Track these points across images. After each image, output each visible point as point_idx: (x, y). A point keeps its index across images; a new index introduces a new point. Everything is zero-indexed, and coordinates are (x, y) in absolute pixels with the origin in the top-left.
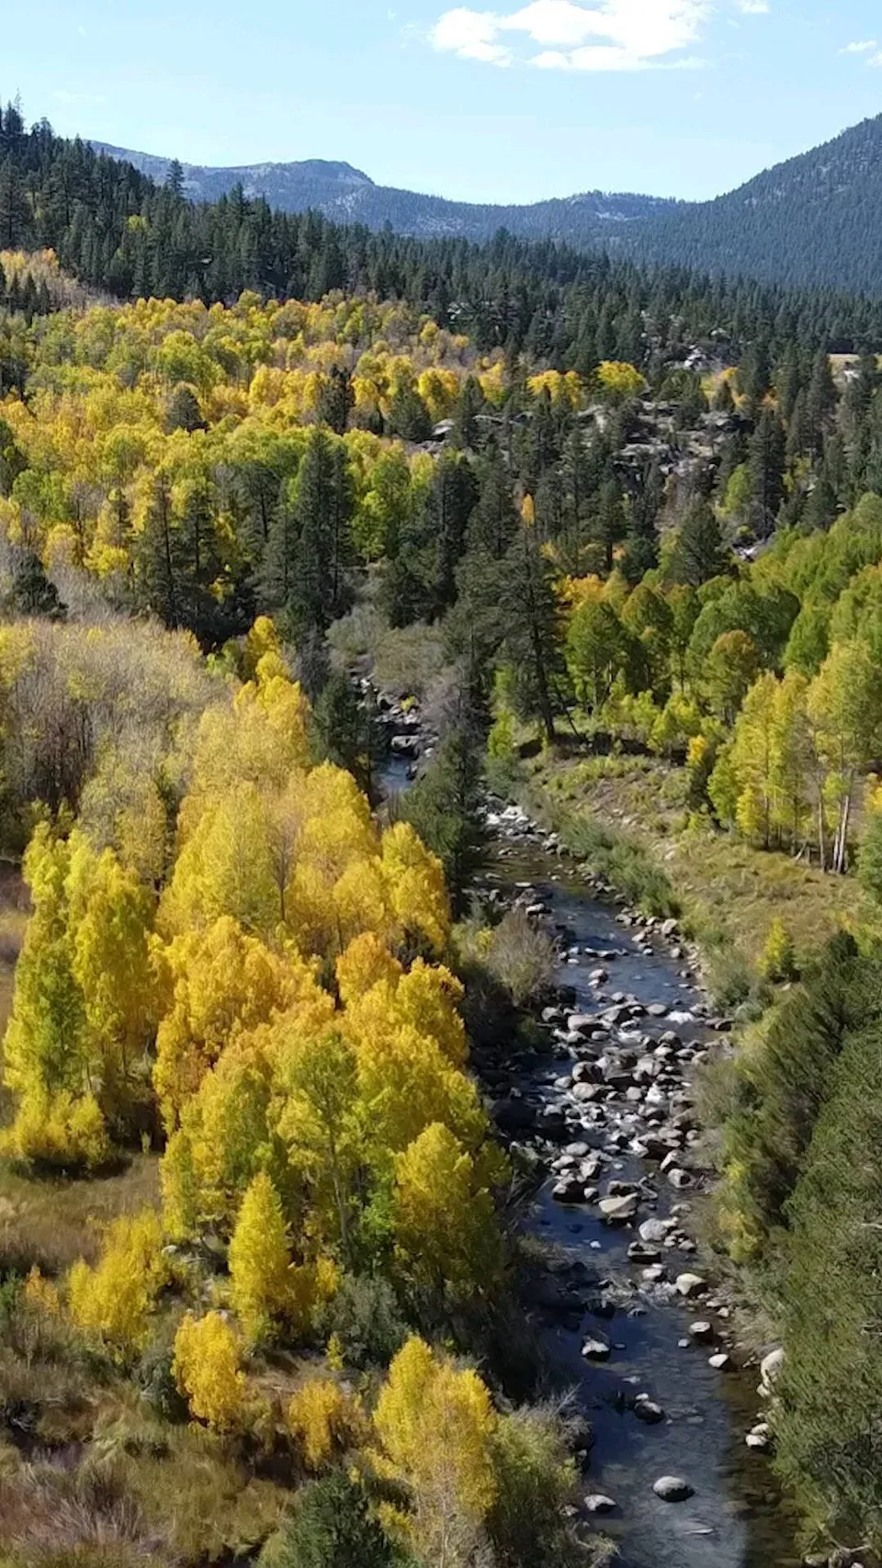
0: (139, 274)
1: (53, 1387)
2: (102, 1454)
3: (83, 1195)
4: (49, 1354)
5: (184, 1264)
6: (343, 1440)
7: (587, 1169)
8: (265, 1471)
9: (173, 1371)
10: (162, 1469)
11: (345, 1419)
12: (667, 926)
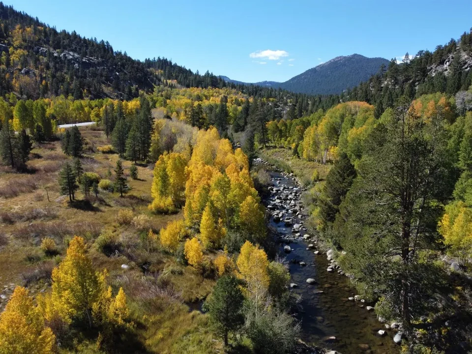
0: (191, 84)
1: (154, 258)
2: (165, 274)
3: (167, 218)
4: (154, 250)
5: (190, 231)
6: (228, 270)
7: (280, 215)
8: (208, 277)
9: (184, 253)
10: (181, 278)
11: (229, 265)
12: (291, 174)
